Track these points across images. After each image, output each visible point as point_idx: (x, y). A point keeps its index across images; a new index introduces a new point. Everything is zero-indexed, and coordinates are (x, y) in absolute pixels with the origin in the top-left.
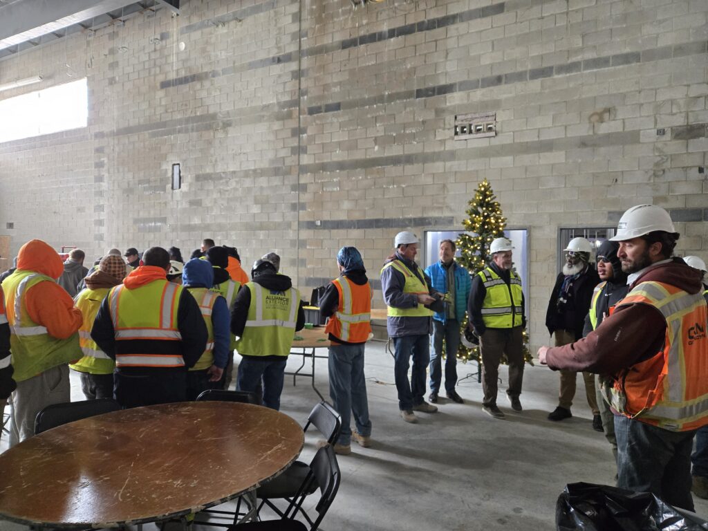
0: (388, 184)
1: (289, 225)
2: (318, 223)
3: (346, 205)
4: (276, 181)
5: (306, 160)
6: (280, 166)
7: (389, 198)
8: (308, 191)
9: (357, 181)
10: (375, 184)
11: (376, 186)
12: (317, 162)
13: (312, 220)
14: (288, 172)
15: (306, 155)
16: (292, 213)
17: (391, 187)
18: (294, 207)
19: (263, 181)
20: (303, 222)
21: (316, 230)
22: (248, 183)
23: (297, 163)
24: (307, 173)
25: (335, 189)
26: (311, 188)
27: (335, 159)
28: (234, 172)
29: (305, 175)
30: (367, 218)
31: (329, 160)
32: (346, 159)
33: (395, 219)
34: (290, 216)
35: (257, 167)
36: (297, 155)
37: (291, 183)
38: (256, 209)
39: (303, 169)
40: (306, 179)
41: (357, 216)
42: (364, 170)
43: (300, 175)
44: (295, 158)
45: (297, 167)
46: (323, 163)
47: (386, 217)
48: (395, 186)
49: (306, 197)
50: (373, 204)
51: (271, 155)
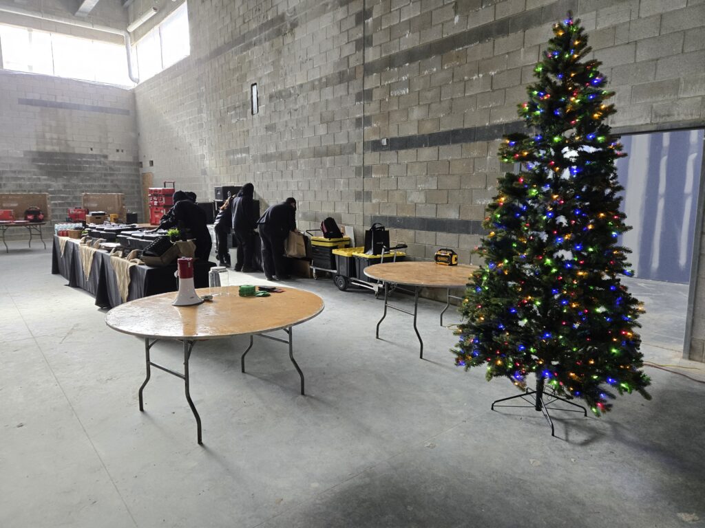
0: (471, 73)
1: (354, 148)
2: (384, 142)
3: (416, 113)
4: (341, 90)
5: (372, 55)
6: (344, 69)
7: (471, 96)
8: (374, 99)
9: (431, 76)
10: (453, 77)
11: (455, 80)
12: (383, 55)
13: (378, 138)
14: (352, 77)
15: (371, 49)
16: (357, 131)
17: (474, 78)
18: (359, 123)
19: (328, 93)
20: (368, 142)
21: (381, 152)
22: (314, 97)
23: (362, 63)
24: (372, 74)
25: (404, 92)
26: (377, 95)
27: (404, 47)
28: (301, 86)
29: (370, 77)
30: (442, 129)
31: (397, 51)
32: (417, 44)
33: (478, 128)
34: (355, 135)
35: (322, 76)
36: (362, 50)
37: (357, 91)
38: (322, 130)
39: (368, 69)
40: (372, 82)
41: (429, 128)
42: (439, 57)
43: (366, 78)
44: (360, 54)
45: (362, 69)
46: (390, 56)
47: (467, 126)
48: (481, 75)
49: (372, 108)
50: (451, 108)
51: (335, 57)
